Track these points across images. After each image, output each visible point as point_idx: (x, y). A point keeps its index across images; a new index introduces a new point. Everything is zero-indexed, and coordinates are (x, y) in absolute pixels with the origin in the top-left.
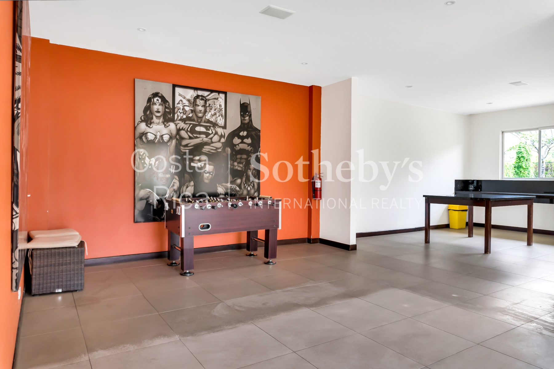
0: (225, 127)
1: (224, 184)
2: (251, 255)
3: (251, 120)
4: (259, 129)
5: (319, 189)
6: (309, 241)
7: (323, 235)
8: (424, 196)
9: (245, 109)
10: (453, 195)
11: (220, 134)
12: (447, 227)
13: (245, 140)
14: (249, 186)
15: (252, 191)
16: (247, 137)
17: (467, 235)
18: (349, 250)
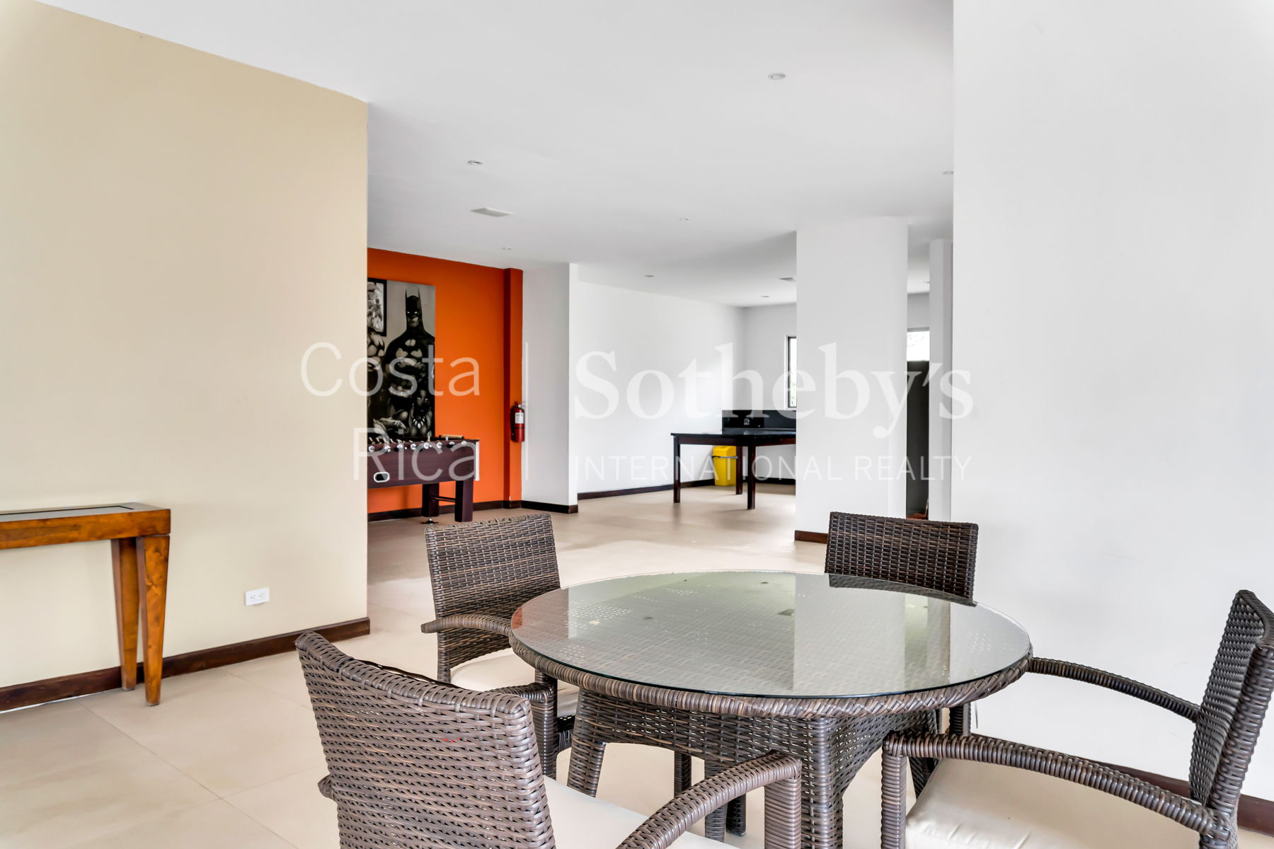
0: (384, 334)
1: (383, 419)
2: (429, 522)
3: (421, 323)
4: (433, 335)
5: (521, 426)
6: (506, 505)
7: (525, 496)
8: (672, 434)
9: (413, 305)
10: (721, 433)
11: (377, 343)
12: (709, 483)
13: (414, 353)
14: (419, 422)
15: (424, 430)
16: (415, 348)
17: (735, 493)
18: (568, 513)
